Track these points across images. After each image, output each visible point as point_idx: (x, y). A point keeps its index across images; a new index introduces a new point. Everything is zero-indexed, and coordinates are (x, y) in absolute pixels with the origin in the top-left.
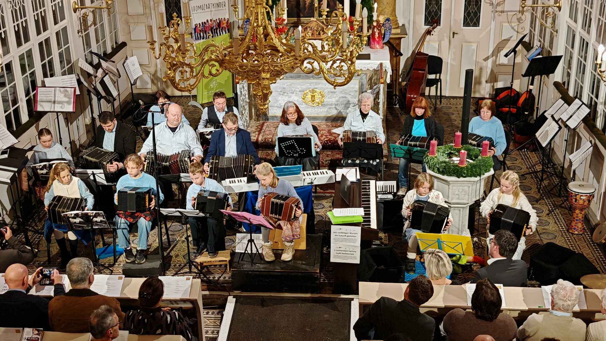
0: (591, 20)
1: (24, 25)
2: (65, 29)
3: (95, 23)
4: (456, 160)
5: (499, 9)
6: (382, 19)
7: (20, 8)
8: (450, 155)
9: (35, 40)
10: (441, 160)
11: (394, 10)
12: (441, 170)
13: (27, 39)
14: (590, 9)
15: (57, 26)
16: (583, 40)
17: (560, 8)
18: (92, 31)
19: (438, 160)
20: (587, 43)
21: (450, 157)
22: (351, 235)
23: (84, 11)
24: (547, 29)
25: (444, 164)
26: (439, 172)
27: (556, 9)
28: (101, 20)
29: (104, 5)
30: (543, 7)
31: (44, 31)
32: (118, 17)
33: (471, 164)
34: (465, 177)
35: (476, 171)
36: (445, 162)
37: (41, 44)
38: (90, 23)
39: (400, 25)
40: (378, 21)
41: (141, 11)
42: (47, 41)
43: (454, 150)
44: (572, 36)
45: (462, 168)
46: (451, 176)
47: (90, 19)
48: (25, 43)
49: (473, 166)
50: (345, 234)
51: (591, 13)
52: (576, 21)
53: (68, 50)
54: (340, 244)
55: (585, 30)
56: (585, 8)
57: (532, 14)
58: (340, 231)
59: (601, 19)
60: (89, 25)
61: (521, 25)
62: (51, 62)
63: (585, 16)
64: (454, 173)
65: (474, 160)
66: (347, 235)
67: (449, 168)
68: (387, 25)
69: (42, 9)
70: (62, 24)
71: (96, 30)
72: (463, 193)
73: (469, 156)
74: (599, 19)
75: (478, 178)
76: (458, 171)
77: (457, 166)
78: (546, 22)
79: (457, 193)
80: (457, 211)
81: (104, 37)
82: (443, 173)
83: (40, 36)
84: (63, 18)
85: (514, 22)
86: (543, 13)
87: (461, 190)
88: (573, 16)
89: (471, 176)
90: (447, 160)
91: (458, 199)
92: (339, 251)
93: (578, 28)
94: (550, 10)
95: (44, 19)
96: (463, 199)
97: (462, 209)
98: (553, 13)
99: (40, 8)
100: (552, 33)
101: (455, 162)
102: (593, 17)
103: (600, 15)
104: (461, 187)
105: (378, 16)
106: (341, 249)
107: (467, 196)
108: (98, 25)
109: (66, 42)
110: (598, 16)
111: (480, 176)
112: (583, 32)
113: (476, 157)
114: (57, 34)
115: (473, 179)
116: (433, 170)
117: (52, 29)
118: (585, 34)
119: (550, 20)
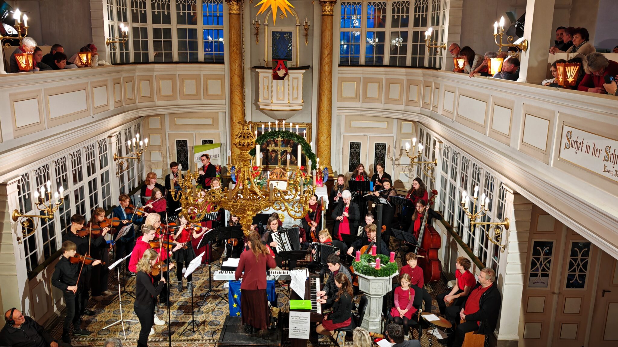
0: (456, 172)
1: (80, 170)
2: (107, 172)
3: (128, 168)
4: (373, 264)
5: (397, 163)
6: (322, 168)
7: (77, 159)
8: (369, 261)
9: (86, 179)
10: (363, 265)
11: (330, 162)
12: (364, 271)
13: (81, 179)
14: (455, 166)
15: (102, 170)
16: (451, 185)
17: (436, 164)
18: (125, 173)
19: (362, 264)
20: (455, 188)
21: (369, 262)
22: (304, 318)
23: (121, 160)
24: (428, 177)
25: (366, 268)
26: (363, 273)
27: (434, 165)
28: (132, 165)
29: (135, 157)
30: (425, 163)
31: (93, 174)
32: (144, 163)
33: (383, 268)
34: (380, 277)
35: (387, 273)
36: (366, 266)
37: (90, 183)
38: (124, 168)
39: (334, 171)
40: (319, 169)
41: (160, 159)
42: (94, 180)
43: (372, 257)
44: (444, 181)
45: (377, 270)
46: (370, 275)
47: (125, 166)
48: (79, 182)
49: (385, 269)
50: (299, 318)
51: (456, 168)
52: (447, 173)
53: (108, 186)
54: (295, 325)
55: (453, 179)
56: (452, 165)
57: (418, 167)
58: (296, 315)
59: (463, 172)
60: (124, 169)
61: (411, 173)
62: (96, 195)
63: (453, 170)
64: (372, 274)
65: (385, 265)
66: (300, 318)
67: (369, 270)
68: (326, 172)
69: (93, 159)
70: (105, 169)
71: (128, 172)
72: (379, 288)
73: (382, 262)
74: (462, 173)
75: (388, 277)
76: (375, 273)
77: (374, 269)
78: (427, 172)
79: (375, 287)
80: (375, 300)
81: (133, 176)
82: (365, 274)
83: (90, 177)
84: (106, 164)
85: (407, 171)
86: (425, 167)
87: (377, 286)
88: (445, 170)
89: (383, 276)
90: (367, 264)
91: (376, 291)
92: (295, 330)
93: (449, 177)
94: (430, 165)
95: (93, 165)
96: (379, 292)
97: (378, 299)
98: (432, 167)
99: (91, 158)
100: (431, 180)
101: (373, 266)
102: (458, 171)
103: (462, 170)
104: (377, 284)
105: (320, 166)
106: (296, 329)
107: (381, 290)
108: (130, 169)
109: (108, 180)
110: (461, 171)
111: (390, 276)
112: (451, 180)
113: (387, 263)
114: (102, 175)
115: (385, 278)
116: (359, 272)
117: (99, 172)
118: (453, 181)
119: (430, 172)
